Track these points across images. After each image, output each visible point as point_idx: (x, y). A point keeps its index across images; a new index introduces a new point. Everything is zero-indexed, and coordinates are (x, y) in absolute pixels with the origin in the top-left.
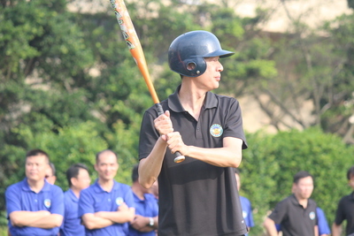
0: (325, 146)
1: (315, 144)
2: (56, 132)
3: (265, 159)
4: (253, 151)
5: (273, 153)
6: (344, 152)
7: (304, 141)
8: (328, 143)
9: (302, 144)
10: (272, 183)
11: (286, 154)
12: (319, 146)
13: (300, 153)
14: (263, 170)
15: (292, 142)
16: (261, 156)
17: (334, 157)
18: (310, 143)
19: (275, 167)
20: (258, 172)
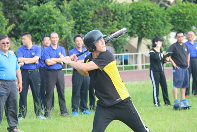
0: (151, 8)
1: (147, 7)
2: (39, 5)
3: (126, 14)
4: (121, 11)
5: (130, 12)
6: (159, 10)
7: (142, 6)
8: (153, 7)
9: (142, 8)
10: (129, 24)
11: (135, 12)
12: (149, 8)
13: (141, 11)
14: (125, 20)
15: (138, 7)
16: (124, 13)
17: (155, 12)
18: (145, 7)
19: (131, 18)
20: (124, 20)
